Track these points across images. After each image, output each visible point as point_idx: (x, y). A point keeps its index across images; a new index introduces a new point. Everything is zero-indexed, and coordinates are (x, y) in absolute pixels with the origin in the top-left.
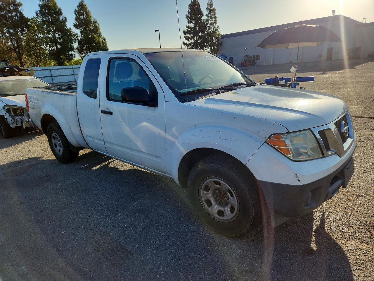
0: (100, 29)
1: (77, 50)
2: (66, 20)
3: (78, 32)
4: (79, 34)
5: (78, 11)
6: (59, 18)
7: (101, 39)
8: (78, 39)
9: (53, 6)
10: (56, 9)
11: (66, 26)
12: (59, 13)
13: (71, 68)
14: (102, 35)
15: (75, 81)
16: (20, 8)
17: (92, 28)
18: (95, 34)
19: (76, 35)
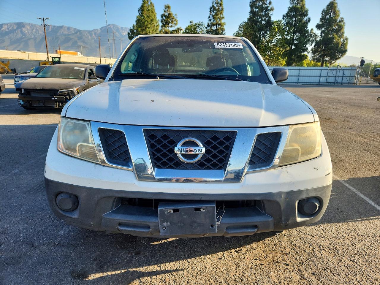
0: (344, 29)
1: (311, 52)
2: (309, 21)
3: (318, 32)
4: (319, 34)
5: (327, 10)
6: (303, 19)
7: (342, 39)
8: (316, 40)
9: (300, 8)
10: (303, 10)
11: (307, 27)
12: (305, 14)
13: (297, 69)
14: (345, 35)
15: (297, 83)
16: (270, 13)
17: (335, 27)
18: (337, 34)
19: (316, 36)
